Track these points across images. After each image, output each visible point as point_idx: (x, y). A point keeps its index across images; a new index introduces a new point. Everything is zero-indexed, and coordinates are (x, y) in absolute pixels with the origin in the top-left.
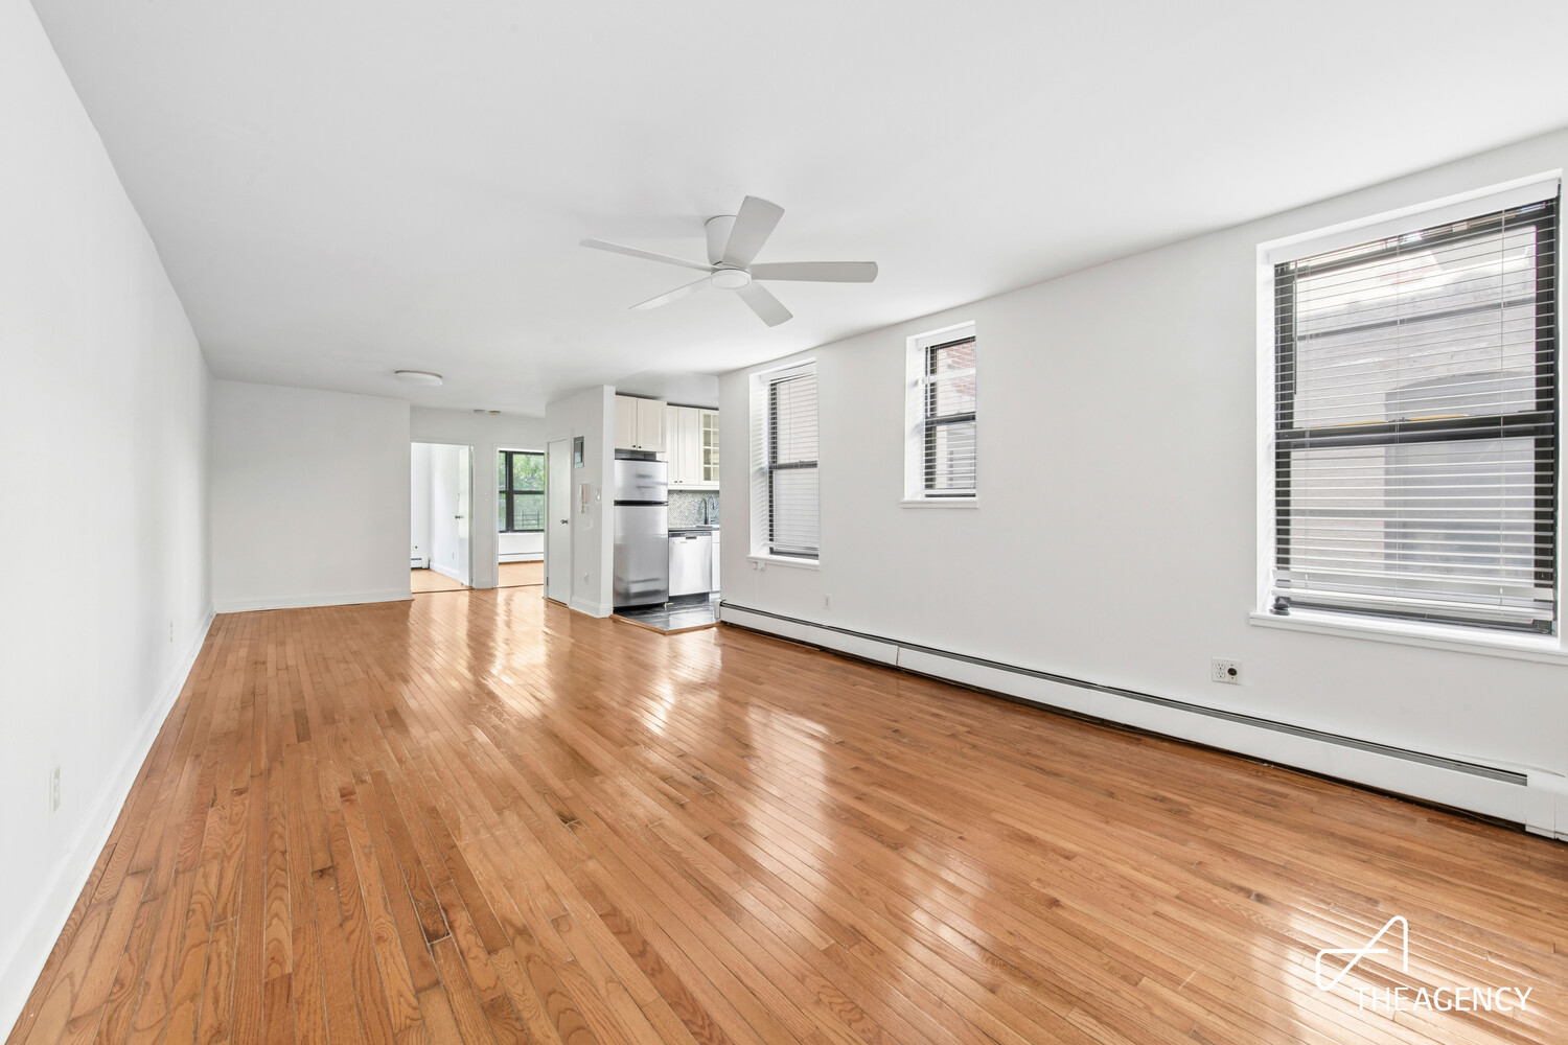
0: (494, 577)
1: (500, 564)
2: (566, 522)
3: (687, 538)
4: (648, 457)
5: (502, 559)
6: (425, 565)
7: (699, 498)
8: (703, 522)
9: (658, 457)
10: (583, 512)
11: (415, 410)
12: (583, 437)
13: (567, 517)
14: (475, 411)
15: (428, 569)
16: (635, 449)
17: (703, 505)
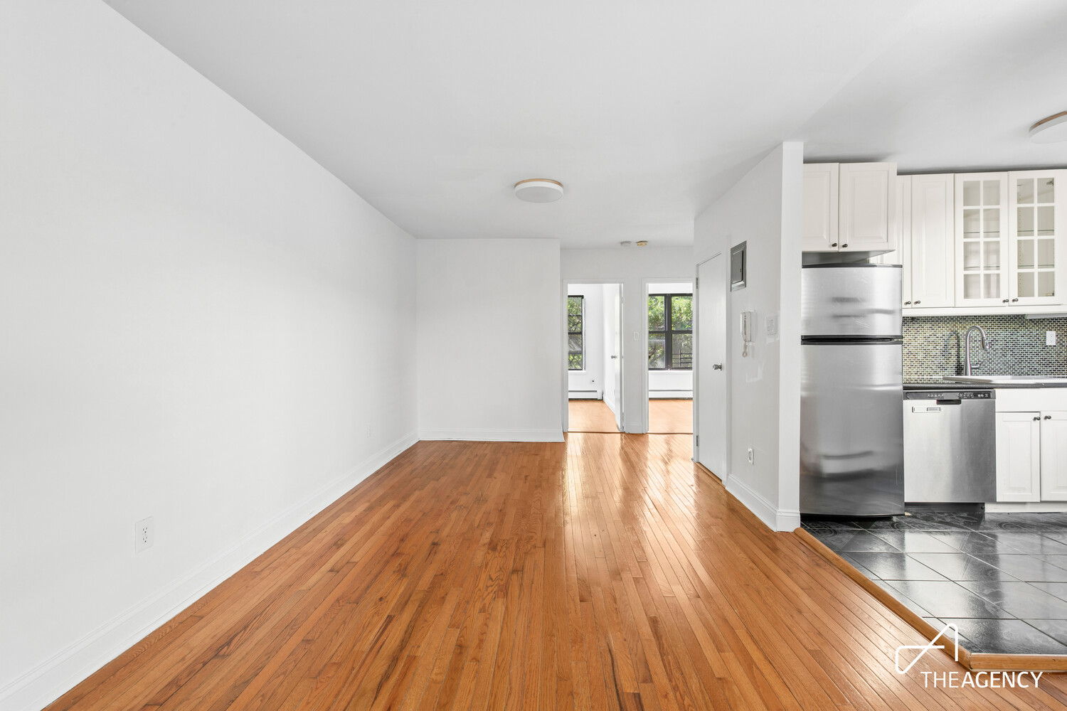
0: (644, 417)
1: (650, 399)
2: (720, 367)
3: (941, 402)
4: (856, 260)
5: (652, 395)
6: (599, 398)
7: (944, 331)
8: (954, 369)
9: (872, 260)
10: (745, 354)
11: (565, 250)
12: (744, 244)
13: (722, 360)
14: (622, 243)
15: (602, 400)
16: (835, 249)
17: (953, 342)
